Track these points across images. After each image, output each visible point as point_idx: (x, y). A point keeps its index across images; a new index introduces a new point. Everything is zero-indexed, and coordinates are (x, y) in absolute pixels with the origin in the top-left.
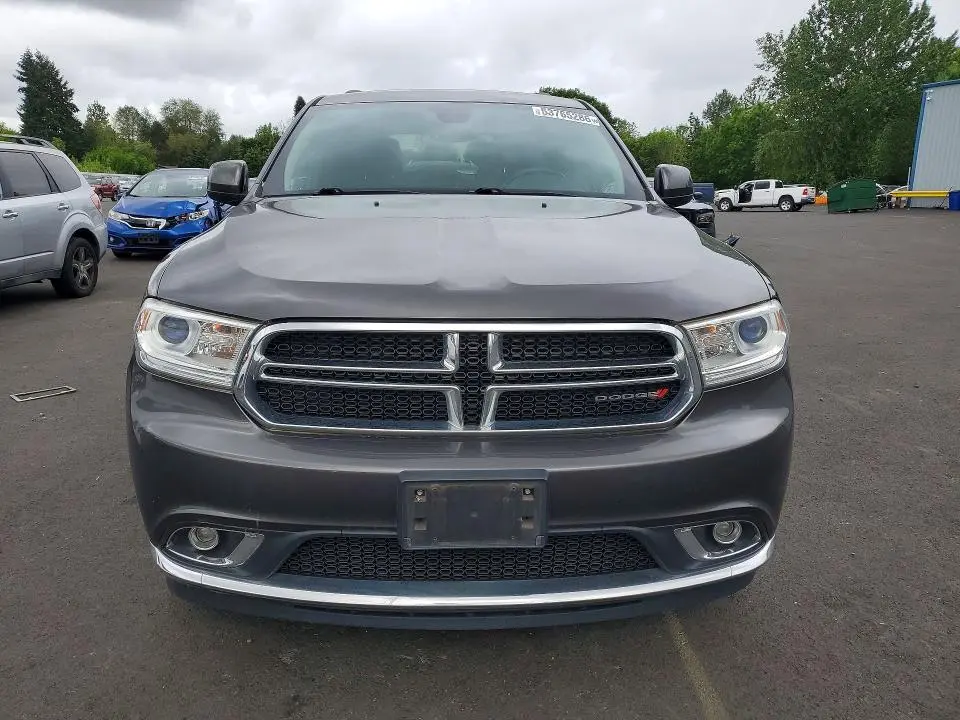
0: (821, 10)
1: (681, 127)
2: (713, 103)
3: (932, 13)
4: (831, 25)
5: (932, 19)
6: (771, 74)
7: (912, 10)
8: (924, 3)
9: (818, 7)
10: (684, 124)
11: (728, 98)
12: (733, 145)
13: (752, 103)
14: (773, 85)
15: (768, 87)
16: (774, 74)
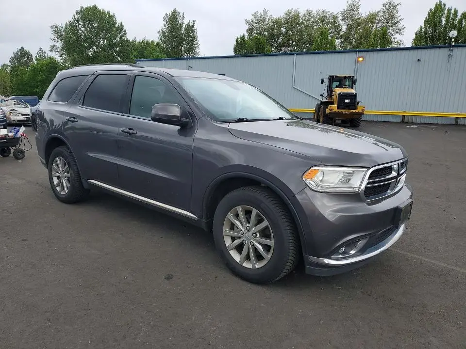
0: (78, 18)
1: (4, 65)
2: (17, 54)
3: (125, 28)
4: (84, 26)
5: (125, 31)
6: (59, 44)
7: (117, 26)
8: (121, 23)
9: (76, 17)
10: (6, 64)
11: (25, 52)
12: (39, 77)
13: (44, 56)
14: (61, 50)
15: (59, 50)
16: (61, 45)
